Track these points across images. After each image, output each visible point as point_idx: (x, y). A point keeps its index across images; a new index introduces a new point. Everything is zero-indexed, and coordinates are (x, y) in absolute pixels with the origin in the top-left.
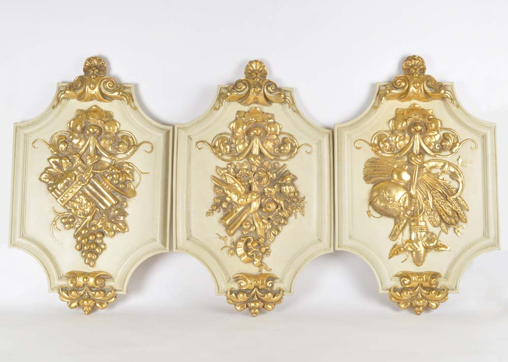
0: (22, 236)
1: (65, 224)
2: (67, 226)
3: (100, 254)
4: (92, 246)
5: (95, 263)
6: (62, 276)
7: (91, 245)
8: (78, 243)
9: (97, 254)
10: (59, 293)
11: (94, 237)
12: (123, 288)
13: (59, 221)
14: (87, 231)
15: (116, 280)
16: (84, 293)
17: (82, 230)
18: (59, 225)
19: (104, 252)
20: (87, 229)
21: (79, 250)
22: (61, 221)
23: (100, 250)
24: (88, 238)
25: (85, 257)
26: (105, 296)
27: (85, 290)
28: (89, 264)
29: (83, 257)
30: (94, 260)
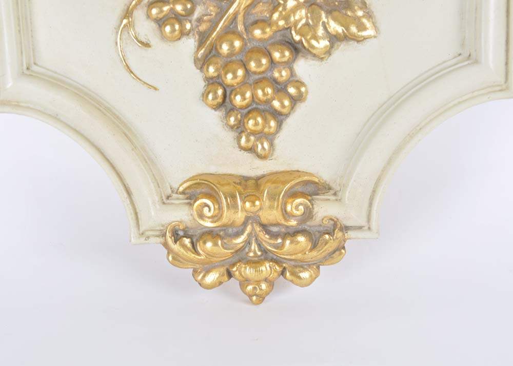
0: (28, 71)
1: (161, 22)
2: (168, 29)
3: (287, 115)
4: (260, 93)
5: (272, 145)
6: (169, 191)
7: (255, 89)
8: (213, 82)
9: (279, 117)
10: (165, 245)
11: (264, 61)
12: (369, 219)
13: (139, 15)
14: (237, 44)
15: (347, 195)
16: (248, 242)
17: (221, 38)
18: (144, 27)
19: (301, 108)
20: (240, 36)
21: (217, 107)
22: (149, 16)
23: (287, 103)
24: (245, 66)
25: (239, 128)
26: (314, 246)
27: (250, 235)
28: (251, 150)
29: (232, 127)
30: (270, 138)
